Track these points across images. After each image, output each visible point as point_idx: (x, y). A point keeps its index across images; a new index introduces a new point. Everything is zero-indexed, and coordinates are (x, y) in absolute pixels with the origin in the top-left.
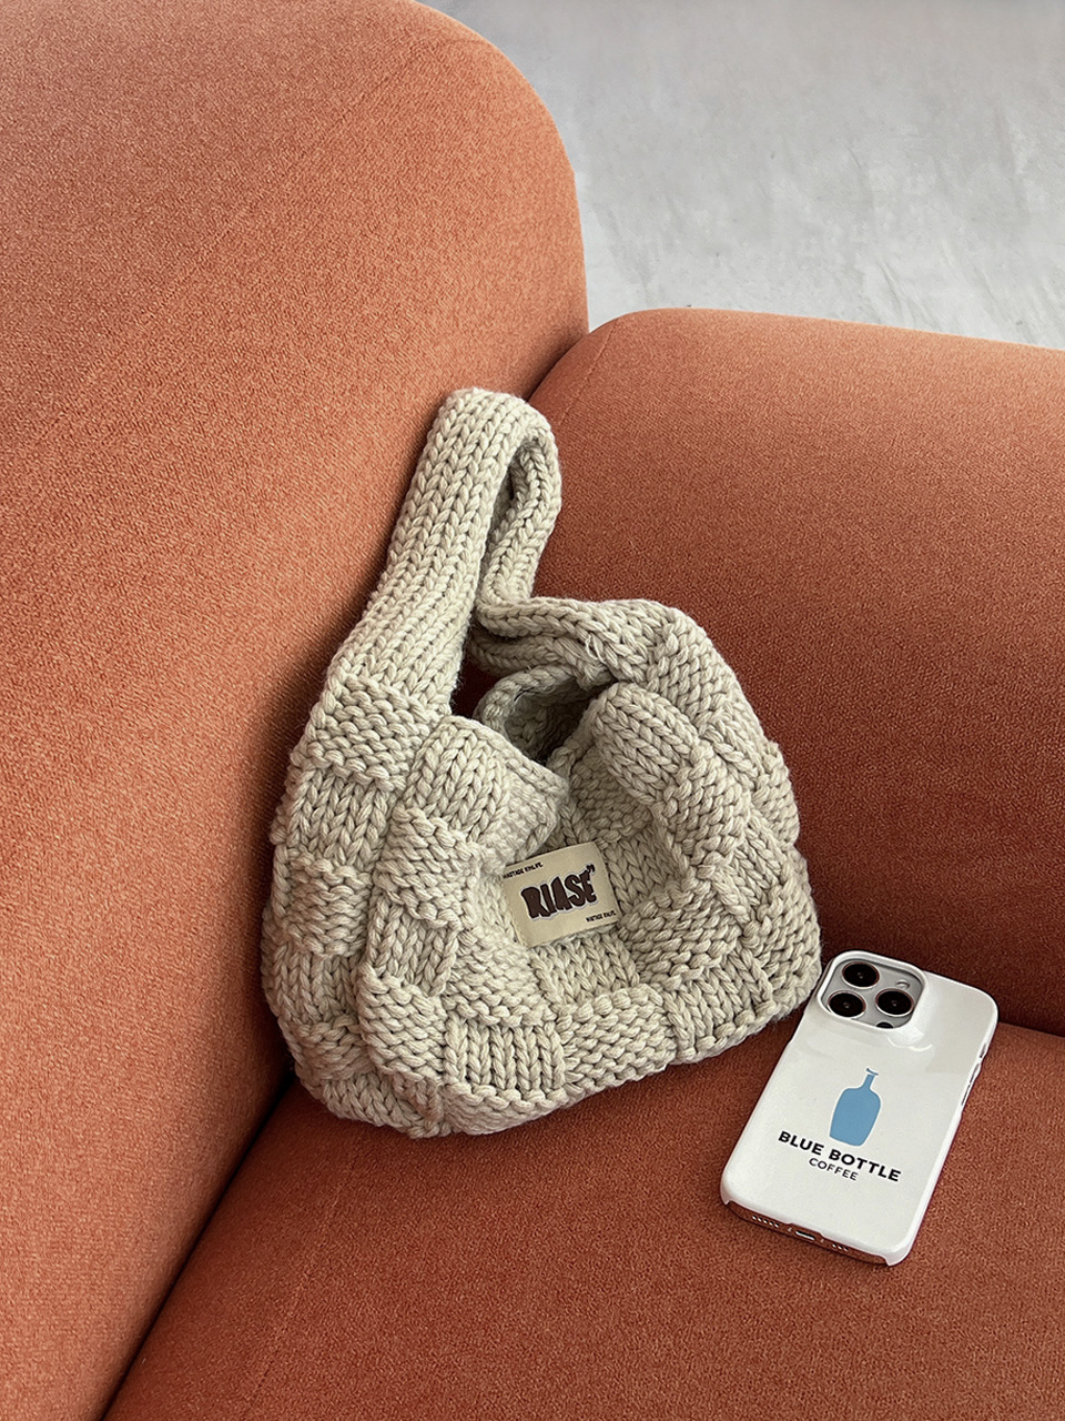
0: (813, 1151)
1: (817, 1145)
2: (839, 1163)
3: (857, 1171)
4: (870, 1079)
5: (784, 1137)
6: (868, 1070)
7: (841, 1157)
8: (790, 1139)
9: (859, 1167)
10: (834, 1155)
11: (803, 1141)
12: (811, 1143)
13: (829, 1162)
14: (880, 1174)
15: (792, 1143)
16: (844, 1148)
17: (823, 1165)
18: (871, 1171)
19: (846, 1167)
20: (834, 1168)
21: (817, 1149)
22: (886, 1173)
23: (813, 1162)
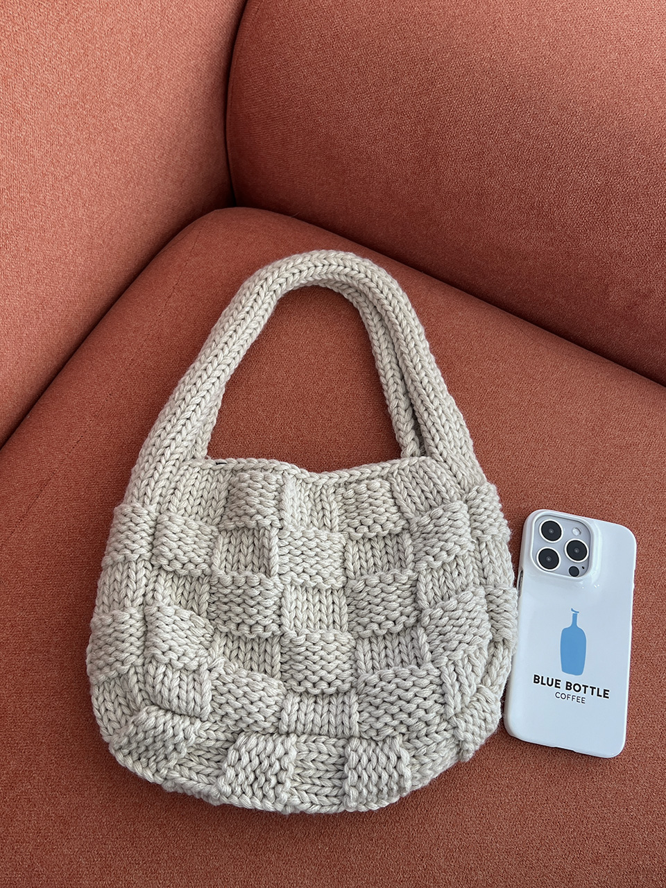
0: (556, 686)
1: (556, 680)
2: (572, 692)
3: (584, 695)
4: (575, 617)
5: (537, 679)
6: (572, 610)
7: (572, 687)
8: (540, 680)
9: (585, 693)
10: (569, 686)
11: (548, 679)
12: (553, 679)
13: (567, 692)
14: (598, 695)
15: (542, 683)
16: (573, 679)
17: (563, 696)
18: (592, 694)
19: (577, 694)
20: (571, 697)
21: (557, 683)
22: (601, 693)
23: (557, 695)
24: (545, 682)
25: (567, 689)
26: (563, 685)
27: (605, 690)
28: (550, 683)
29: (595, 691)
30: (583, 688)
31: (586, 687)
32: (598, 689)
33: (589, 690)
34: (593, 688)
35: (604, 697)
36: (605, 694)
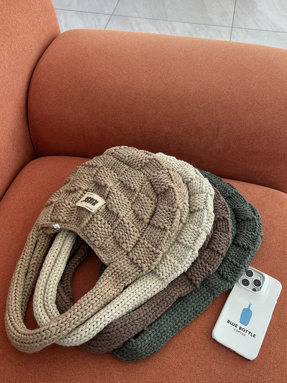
3: (245, 334)
4: (250, 306)
6: (250, 303)
7: (242, 329)
8: (230, 322)
10: (240, 328)
12: (235, 324)
13: (239, 330)
15: (230, 324)
16: (243, 326)
17: (237, 331)
19: (243, 332)
20: (240, 332)
21: (236, 326)
23: (235, 330)
24: (232, 323)
26: (238, 327)
27: (254, 335)
28: (233, 325)
29: (250, 334)
30: (246, 331)
31: (247, 331)
32: (252, 333)
33: (248, 332)
34: (250, 332)
35: (253, 337)
36: (254, 336)
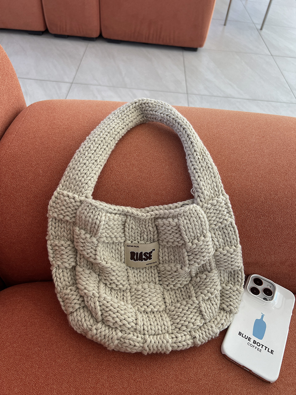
0: (248, 340)
1: (249, 338)
2: (256, 345)
3: (261, 349)
4: (263, 316)
5: (240, 334)
6: (262, 313)
7: (256, 343)
8: (242, 335)
9: (262, 348)
10: (255, 342)
11: (245, 335)
12: (247, 337)
13: (253, 344)
14: (268, 351)
15: (242, 336)
16: (257, 340)
17: (251, 345)
18: (265, 350)
19: (258, 347)
20: (255, 347)
22: (270, 351)
23: (249, 344)
24: (244, 336)
25: (253, 343)
26: (252, 341)
27: (272, 350)
28: (246, 337)
29: (267, 349)
30: (261, 346)
31: (263, 345)
32: (269, 349)
33: (264, 347)
34: (266, 347)
35: (271, 353)
